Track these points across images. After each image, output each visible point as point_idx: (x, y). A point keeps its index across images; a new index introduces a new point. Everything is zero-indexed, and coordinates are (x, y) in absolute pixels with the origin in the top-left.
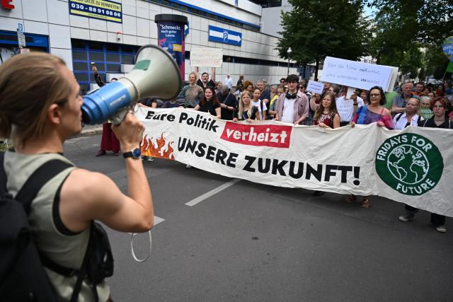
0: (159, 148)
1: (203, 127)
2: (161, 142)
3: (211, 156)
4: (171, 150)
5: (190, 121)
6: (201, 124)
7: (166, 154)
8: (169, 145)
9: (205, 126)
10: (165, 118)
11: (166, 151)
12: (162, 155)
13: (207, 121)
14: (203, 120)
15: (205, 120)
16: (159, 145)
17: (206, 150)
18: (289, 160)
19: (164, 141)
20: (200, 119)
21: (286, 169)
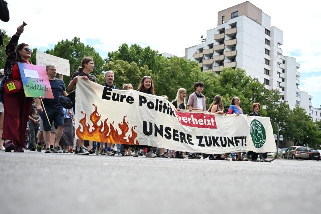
0: (124, 134)
1: (164, 111)
2: (124, 127)
3: (176, 137)
4: (135, 134)
5: (151, 106)
6: (162, 108)
7: (131, 139)
8: (132, 130)
9: (166, 110)
10: (125, 100)
11: (131, 136)
12: (128, 141)
13: (167, 106)
14: (163, 104)
15: (165, 104)
16: (123, 131)
17: (171, 132)
18: (219, 136)
19: (127, 126)
20: (159, 104)
21: (219, 141)
